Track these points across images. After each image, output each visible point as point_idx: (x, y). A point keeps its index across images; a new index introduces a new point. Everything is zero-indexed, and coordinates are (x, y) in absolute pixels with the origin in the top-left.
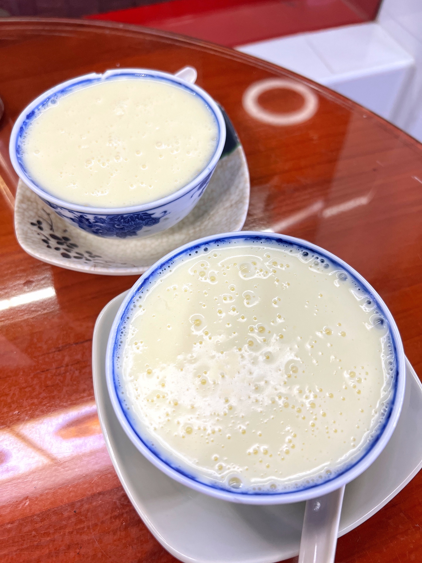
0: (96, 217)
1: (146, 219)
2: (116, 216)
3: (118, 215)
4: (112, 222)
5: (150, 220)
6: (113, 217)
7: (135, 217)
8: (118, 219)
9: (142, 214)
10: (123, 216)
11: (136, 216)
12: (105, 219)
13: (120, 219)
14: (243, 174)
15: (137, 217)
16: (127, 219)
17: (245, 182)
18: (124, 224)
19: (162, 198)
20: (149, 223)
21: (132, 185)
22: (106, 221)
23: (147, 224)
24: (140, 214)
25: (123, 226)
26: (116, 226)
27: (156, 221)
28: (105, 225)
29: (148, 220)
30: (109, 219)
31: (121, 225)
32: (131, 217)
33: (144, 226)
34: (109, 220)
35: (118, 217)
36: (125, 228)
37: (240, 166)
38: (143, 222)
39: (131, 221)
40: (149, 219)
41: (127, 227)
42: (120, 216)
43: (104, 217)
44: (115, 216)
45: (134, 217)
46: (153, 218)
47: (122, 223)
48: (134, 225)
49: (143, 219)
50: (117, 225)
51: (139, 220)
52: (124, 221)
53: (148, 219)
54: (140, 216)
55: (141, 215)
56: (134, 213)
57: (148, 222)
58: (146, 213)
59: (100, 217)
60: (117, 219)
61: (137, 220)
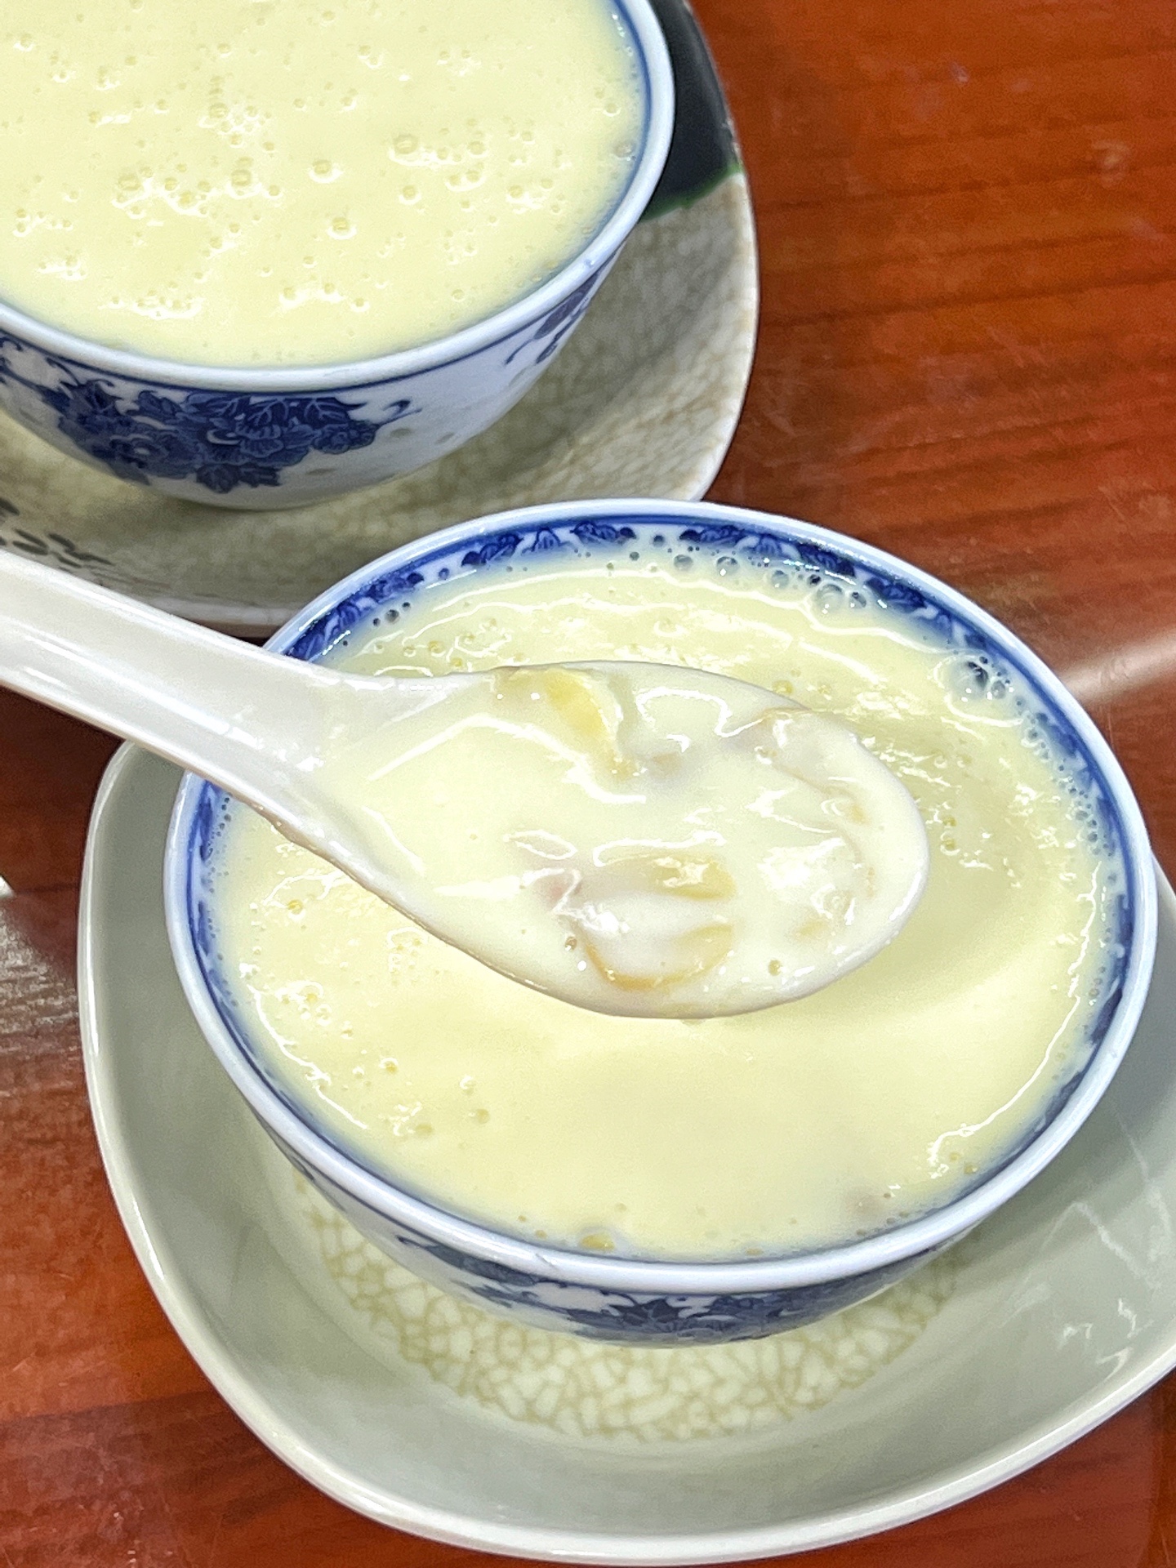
0: (146, 393)
1: (327, 420)
2: (224, 399)
3: (231, 394)
4: (202, 420)
5: (342, 430)
6: (212, 401)
7: (291, 409)
8: (228, 411)
9: (319, 400)
10: (248, 400)
11: (294, 404)
12: (178, 406)
13: (234, 410)
14: (733, 295)
15: (297, 412)
16: (260, 414)
17: (739, 327)
18: (242, 433)
19: (401, 350)
20: (334, 438)
21: (288, 291)
22: (181, 411)
23: (327, 444)
24: (309, 400)
25: (239, 438)
26: (211, 438)
27: (363, 434)
28: (173, 428)
29: (336, 426)
30: (195, 405)
31: (231, 435)
32: (277, 408)
33: (315, 448)
34: (193, 410)
35: (230, 403)
36: (243, 450)
37: (725, 261)
38: (316, 432)
39: (270, 425)
40: (341, 423)
41: (253, 445)
42: (236, 400)
43: (177, 397)
44: (221, 396)
45: (286, 407)
46: (353, 421)
47: (237, 429)
48: (279, 442)
49: (316, 423)
50: (216, 435)
51: (303, 422)
52: (246, 418)
53: (335, 421)
54: (308, 406)
55: (313, 407)
56: (289, 394)
57: (332, 435)
58: (334, 400)
59: (162, 393)
60: (222, 410)
61: (295, 420)
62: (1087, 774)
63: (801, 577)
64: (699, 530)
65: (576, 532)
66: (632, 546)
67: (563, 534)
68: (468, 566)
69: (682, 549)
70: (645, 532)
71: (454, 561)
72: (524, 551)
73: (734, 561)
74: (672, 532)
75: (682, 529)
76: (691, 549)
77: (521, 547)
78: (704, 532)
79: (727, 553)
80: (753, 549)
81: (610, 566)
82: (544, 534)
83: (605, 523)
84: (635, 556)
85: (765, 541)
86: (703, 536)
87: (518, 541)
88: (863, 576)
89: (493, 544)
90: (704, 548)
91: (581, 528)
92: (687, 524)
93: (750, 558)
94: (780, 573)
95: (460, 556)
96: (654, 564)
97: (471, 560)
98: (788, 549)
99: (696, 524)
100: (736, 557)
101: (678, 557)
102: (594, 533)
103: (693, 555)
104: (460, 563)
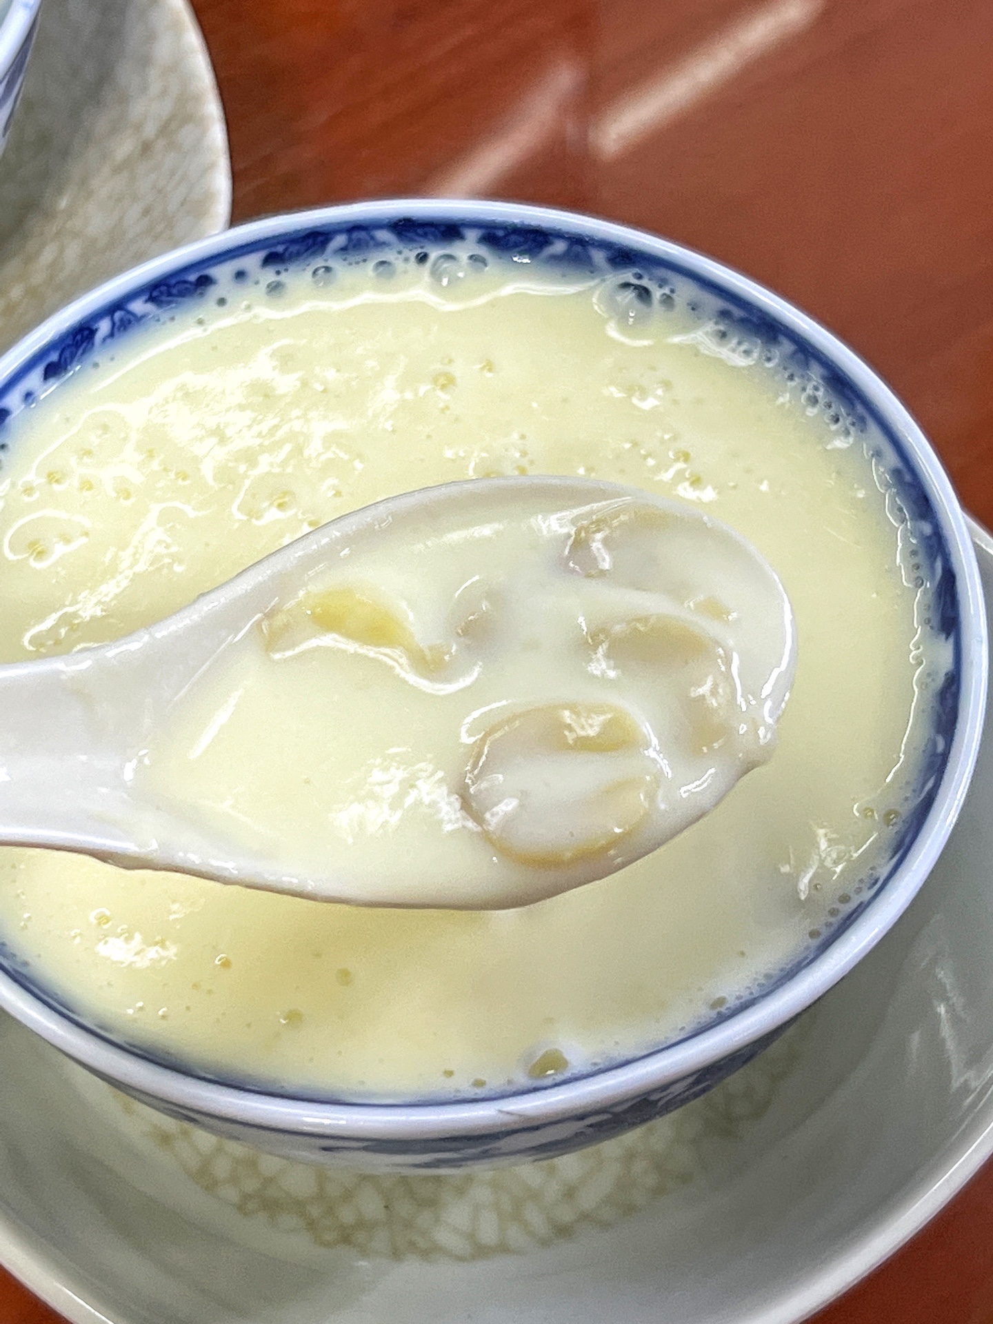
62: (800, 356)
63: (407, 260)
64: (280, 249)
65: (152, 299)
66: (214, 292)
67: (138, 306)
68: (51, 381)
69: (269, 275)
70: (222, 272)
71: (34, 380)
72: (104, 340)
73: (328, 269)
74: (251, 262)
75: (261, 255)
76: (278, 273)
77: (99, 337)
78: (286, 250)
79: (319, 262)
80: (344, 249)
81: (200, 322)
82: (118, 315)
83: (178, 279)
84: (222, 302)
85: (356, 235)
86: (287, 254)
87: (92, 332)
88: (472, 235)
89: (69, 346)
90: (293, 267)
91: (155, 294)
92: (263, 248)
93: (345, 260)
94: (383, 263)
95: (38, 372)
96: (245, 303)
97: (53, 371)
98: (383, 235)
99: (275, 245)
100: (330, 264)
101: (268, 286)
102: (170, 294)
103: (284, 277)
104: (42, 379)
